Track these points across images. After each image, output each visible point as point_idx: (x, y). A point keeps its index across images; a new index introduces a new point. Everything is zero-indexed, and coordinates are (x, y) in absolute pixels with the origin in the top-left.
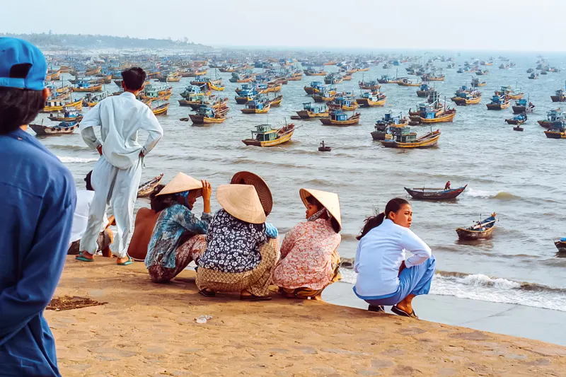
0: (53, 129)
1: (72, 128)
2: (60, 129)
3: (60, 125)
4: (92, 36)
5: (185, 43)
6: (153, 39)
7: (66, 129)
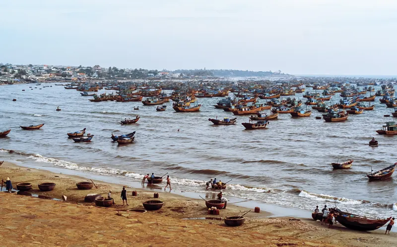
0: (256, 125)
1: (266, 125)
2: (259, 125)
3: (258, 122)
4: (227, 70)
5: (279, 73)
6: (261, 72)
7: (263, 125)
